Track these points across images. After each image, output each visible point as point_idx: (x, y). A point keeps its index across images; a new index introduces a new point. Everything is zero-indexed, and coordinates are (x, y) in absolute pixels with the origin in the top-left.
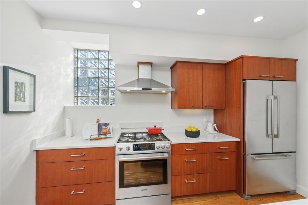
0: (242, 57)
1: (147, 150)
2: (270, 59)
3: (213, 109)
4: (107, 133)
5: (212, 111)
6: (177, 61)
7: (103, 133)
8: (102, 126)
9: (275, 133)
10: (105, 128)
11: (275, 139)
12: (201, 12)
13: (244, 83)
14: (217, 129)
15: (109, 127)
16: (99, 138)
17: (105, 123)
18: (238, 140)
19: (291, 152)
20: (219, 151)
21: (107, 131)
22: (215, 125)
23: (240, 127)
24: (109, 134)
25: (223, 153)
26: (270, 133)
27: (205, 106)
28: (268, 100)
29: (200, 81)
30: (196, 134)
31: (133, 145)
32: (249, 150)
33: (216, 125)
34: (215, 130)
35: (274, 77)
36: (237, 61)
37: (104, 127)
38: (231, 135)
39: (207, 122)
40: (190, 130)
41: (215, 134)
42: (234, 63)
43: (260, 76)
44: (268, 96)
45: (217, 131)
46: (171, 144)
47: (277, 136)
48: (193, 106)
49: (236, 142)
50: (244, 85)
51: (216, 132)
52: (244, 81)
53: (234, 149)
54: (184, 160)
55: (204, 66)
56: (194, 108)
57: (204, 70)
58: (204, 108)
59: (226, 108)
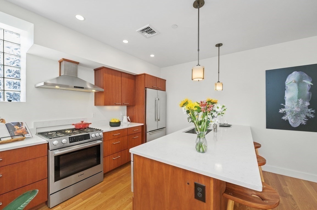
0: (145, 74)
1: (83, 140)
2: (156, 78)
3: (126, 106)
4: (24, 133)
5: (125, 107)
6: (103, 67)
7: (19, 134)
8: (13, 126)
9: (159, 118)
10: (19, 128)
11: (159, 122)
12: (126, 42)
13: (145, 90)
14: (130, 120)
15: (24, 127)
16: (13, 140)
17: (16, 123)
18: (143, 124)
19: (164, 128)
20: (133, 133)
21: (23, 131)
22: (128, 117)
24: (27, 134)
25: (135, 134)
26: (156, 118)
27: (124, 104)
28: (155, 100)
29: (120, 85)
30: (118, 124)
31: (69, 138)
32: (148, 130)
34: (128, 121)
35: (158, 88)
36: (142, 75)
37: (16, 127)
38: (139, 122)
39: (123, 115)
40: (114, 122)
41: (129, 124)
42: (140, 76)
43: (153, 87)
44: (156, 98)
46: (103, 133)
47: (159, 120)
48: (115, 104)
49: (142, 126)
50: (146, 91)
51: (129, 122)
52: (146, 89)
53: (140, 131)
54: (112, 143)
55: (122, 75)
56: (116, 105)
57: (122, 77)
58: (122, 104)
59: (135, 105)
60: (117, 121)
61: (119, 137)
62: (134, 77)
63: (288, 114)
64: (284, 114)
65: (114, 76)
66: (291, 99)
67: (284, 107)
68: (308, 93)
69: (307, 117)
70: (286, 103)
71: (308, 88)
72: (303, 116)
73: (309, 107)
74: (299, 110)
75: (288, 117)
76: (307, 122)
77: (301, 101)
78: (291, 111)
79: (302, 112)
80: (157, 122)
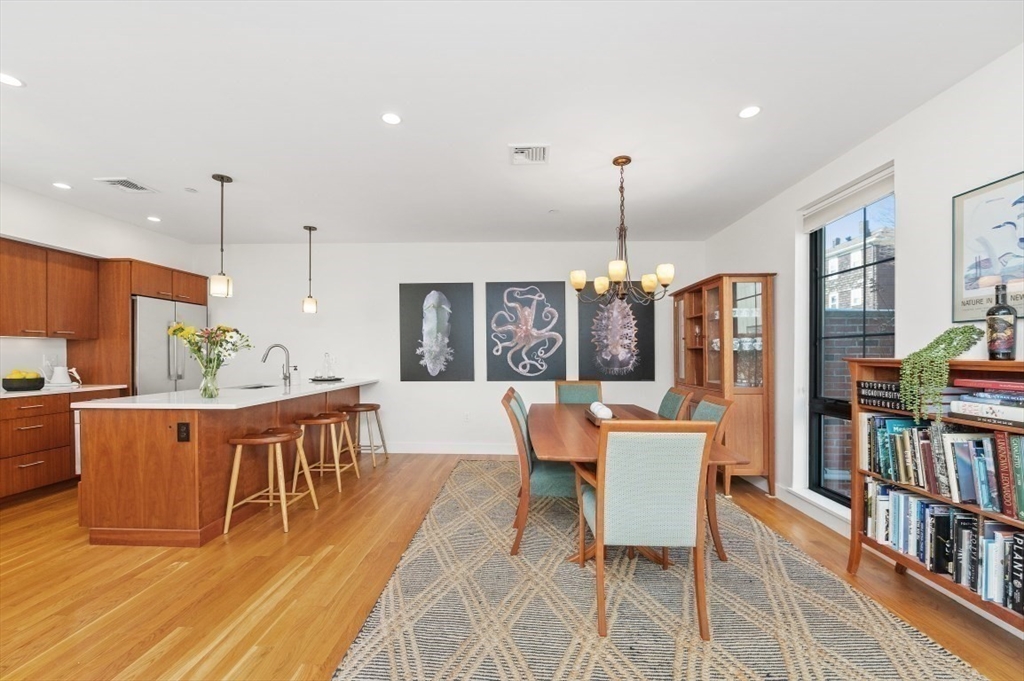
0: (131, 261)
2: (173, 271)
3: (64, 339)
5: (61, 343)
9: (180, 373)
11: (179, 381)
13: (133, 300)
14: (78, 378)
18: (125, 386)
22: (73, 370)
23: (127, 366)
26: (172, 373)
27: (55, 333)
33: (77, 371)
34: (74, 379)
35: (177, 296)
36: (122, 263)
38: (109, 384)
39: (54, 365)
40: (21, 377)
41: (74, 386)
42: (115, 264)
43: (159, 293)
44: (169, 322)
45: (78, 381)
47: (180, 377)
48: (23, 330)
49: (121, 389)
50: (134, 303)
51: (75, 383)
52: (134, 298)
54: (15, 429)
55: (50, 256)
56: (25, 334)
57: (50, 264)
58: (51, 334)
59: (98, 338)
60: (31, 376)
61: (37, 415)
62: (96, 265)
63: (426, 355)
64: (421, 357)
65: (18, 260)
66: (430, 333)
67: (421, 346)
68: (447, 324)
69: (447, 361)
70: (424, 338)
71: (447, 317)
72: (443, 359)
73: (449, 345)
74: (438, 350)
75: (426, 361)
76: (447, 367)
77: (440, 335)
78: (430, 352)
79: (441, 352)
80: (173, 382)
